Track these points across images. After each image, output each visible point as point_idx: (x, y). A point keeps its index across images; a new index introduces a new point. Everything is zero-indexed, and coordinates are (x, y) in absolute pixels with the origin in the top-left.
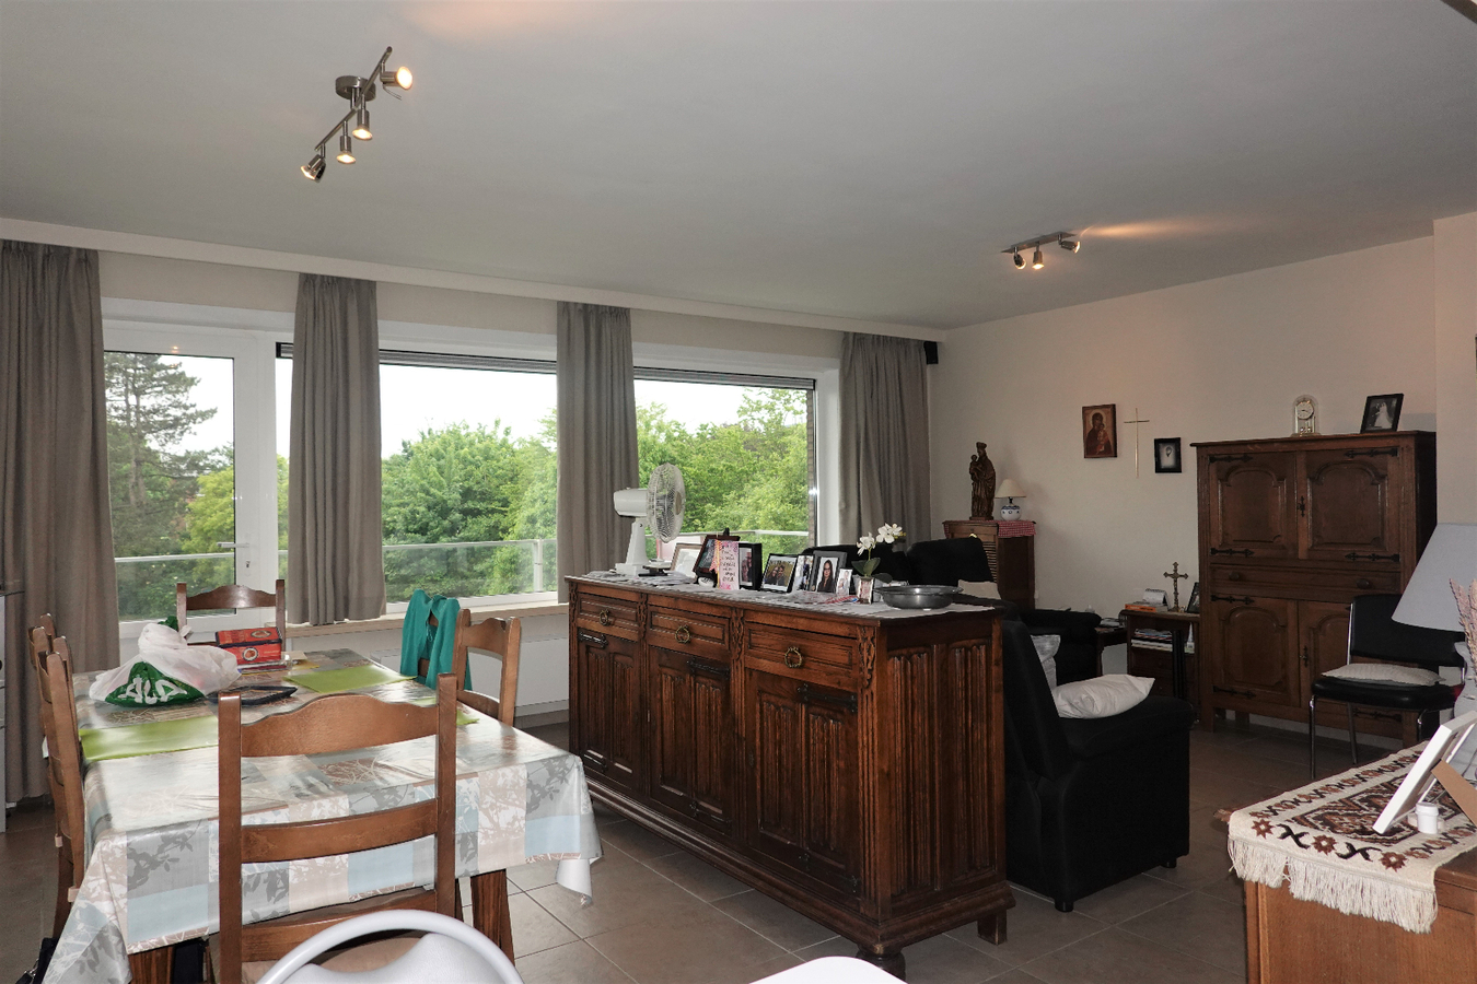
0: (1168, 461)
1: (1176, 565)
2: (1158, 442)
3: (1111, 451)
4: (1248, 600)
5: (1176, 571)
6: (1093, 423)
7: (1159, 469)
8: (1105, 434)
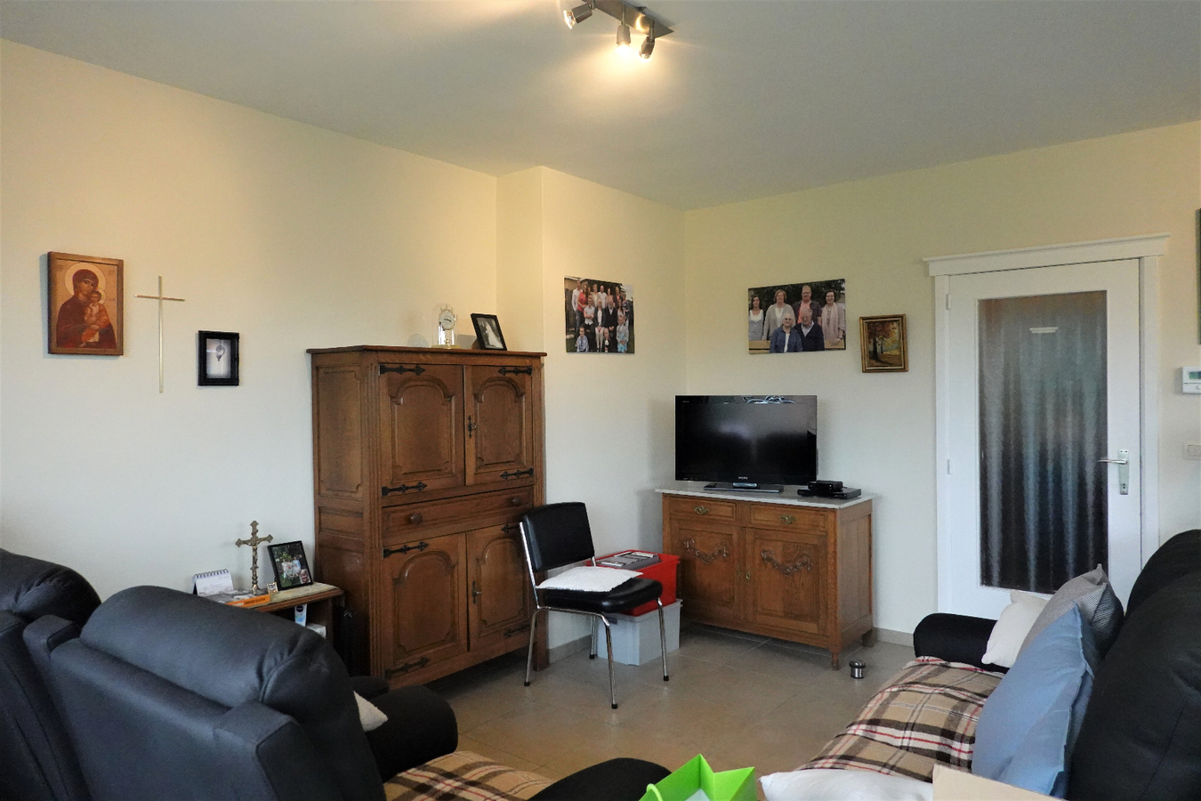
0: (218, 367)
1: (254, 524)
2: (204, 337)
3: (109, 343)
4: (422, 546)
5: (254, 533)
6: (75, 287)
7: (205, 380)
8: (102, 311)
